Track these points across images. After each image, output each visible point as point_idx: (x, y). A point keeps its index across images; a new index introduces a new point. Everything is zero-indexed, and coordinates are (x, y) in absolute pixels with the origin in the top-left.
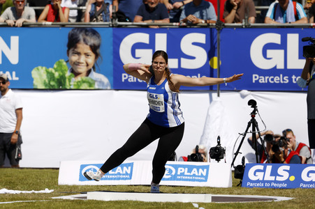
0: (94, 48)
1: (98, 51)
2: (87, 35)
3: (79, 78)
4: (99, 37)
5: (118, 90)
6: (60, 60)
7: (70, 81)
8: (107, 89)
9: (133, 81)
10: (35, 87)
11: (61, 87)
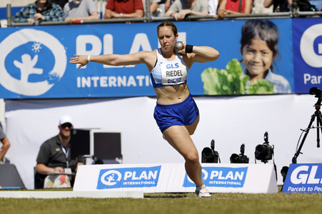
0: (271, 44)
1: (276, 47)
2: (263, 28)
3: (255, 81)
4: (276, 30)
5: (300, 94)
6: (233, 60)
7: (245, 85)
8: (287, 94)
9: (316, 82)
10: (205, 93)
11: (235, 92)
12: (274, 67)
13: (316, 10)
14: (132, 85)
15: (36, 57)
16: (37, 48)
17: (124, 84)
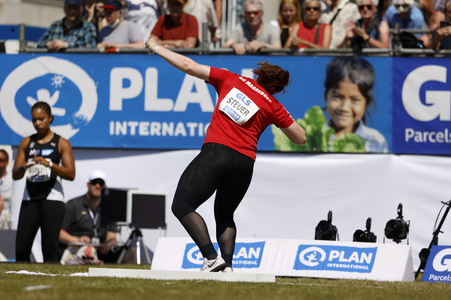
0: (365, 89)
1: (371, 93)
2: (354, 68)
3: (342, 136)
4: (372, 71)
5: (399, 154)
6: (314, 107)
7: (328, 140)
8: (382, 153)
9: (421, 140)
10: (276, 149)
11: (315, 149)
12: (367, 119)
13: (424, 47)
14: (180, 135)
15: (57, 94)
16: (58, 82)
17: (171, 133)
